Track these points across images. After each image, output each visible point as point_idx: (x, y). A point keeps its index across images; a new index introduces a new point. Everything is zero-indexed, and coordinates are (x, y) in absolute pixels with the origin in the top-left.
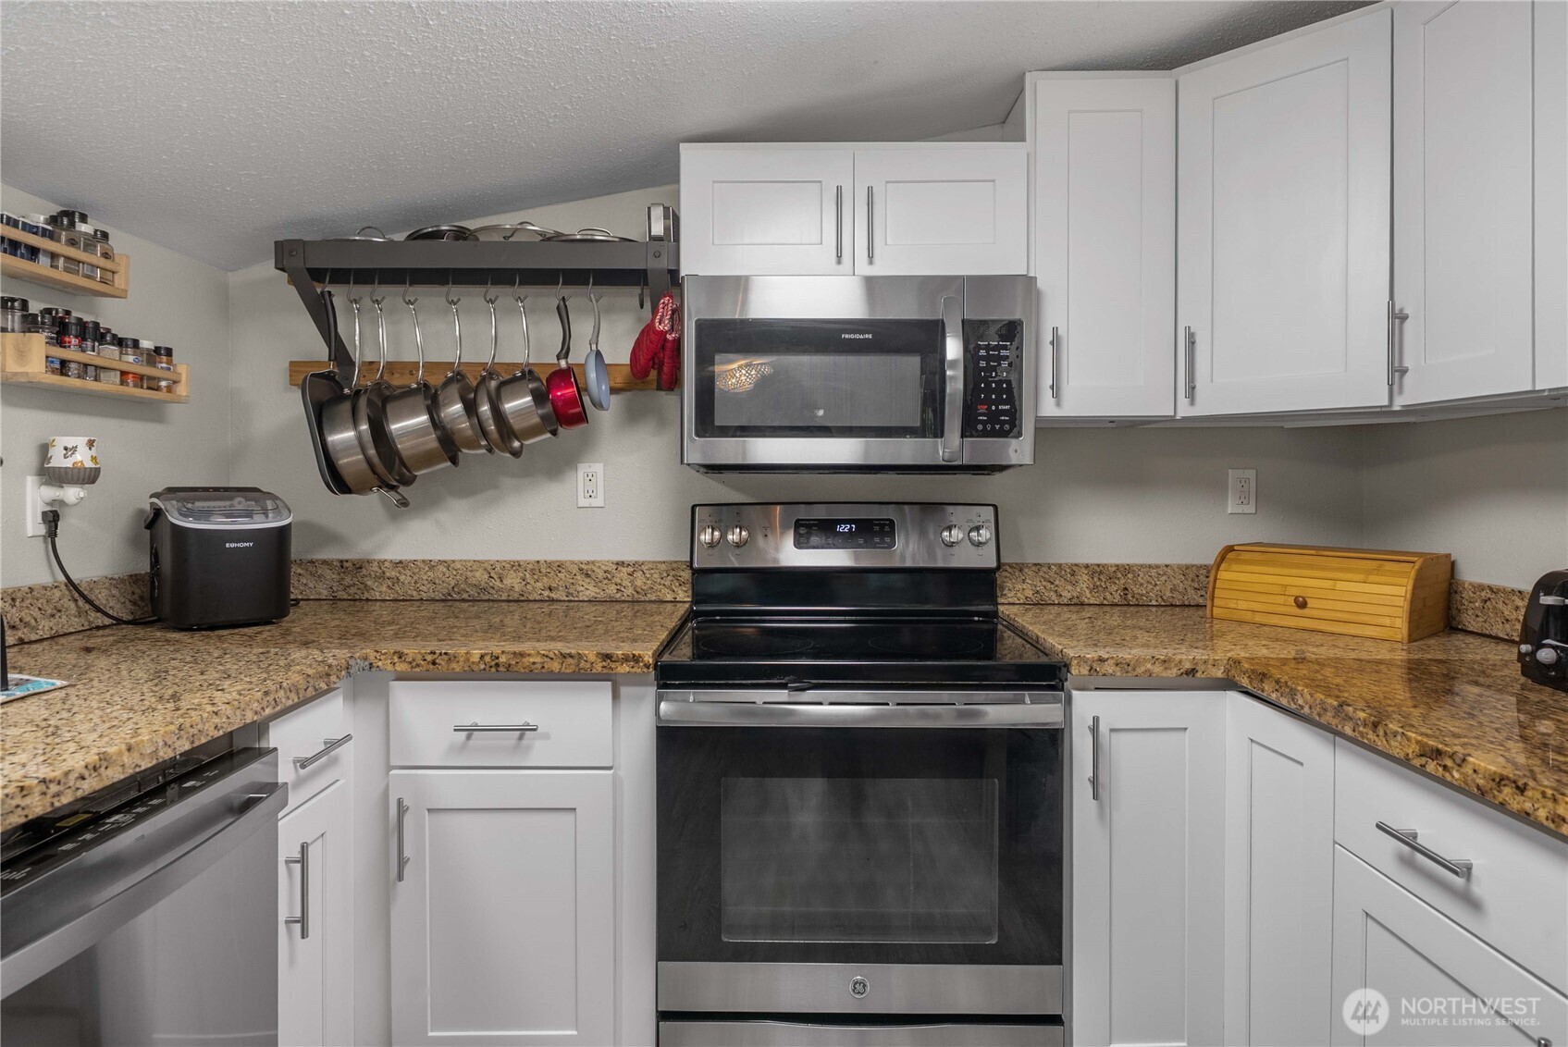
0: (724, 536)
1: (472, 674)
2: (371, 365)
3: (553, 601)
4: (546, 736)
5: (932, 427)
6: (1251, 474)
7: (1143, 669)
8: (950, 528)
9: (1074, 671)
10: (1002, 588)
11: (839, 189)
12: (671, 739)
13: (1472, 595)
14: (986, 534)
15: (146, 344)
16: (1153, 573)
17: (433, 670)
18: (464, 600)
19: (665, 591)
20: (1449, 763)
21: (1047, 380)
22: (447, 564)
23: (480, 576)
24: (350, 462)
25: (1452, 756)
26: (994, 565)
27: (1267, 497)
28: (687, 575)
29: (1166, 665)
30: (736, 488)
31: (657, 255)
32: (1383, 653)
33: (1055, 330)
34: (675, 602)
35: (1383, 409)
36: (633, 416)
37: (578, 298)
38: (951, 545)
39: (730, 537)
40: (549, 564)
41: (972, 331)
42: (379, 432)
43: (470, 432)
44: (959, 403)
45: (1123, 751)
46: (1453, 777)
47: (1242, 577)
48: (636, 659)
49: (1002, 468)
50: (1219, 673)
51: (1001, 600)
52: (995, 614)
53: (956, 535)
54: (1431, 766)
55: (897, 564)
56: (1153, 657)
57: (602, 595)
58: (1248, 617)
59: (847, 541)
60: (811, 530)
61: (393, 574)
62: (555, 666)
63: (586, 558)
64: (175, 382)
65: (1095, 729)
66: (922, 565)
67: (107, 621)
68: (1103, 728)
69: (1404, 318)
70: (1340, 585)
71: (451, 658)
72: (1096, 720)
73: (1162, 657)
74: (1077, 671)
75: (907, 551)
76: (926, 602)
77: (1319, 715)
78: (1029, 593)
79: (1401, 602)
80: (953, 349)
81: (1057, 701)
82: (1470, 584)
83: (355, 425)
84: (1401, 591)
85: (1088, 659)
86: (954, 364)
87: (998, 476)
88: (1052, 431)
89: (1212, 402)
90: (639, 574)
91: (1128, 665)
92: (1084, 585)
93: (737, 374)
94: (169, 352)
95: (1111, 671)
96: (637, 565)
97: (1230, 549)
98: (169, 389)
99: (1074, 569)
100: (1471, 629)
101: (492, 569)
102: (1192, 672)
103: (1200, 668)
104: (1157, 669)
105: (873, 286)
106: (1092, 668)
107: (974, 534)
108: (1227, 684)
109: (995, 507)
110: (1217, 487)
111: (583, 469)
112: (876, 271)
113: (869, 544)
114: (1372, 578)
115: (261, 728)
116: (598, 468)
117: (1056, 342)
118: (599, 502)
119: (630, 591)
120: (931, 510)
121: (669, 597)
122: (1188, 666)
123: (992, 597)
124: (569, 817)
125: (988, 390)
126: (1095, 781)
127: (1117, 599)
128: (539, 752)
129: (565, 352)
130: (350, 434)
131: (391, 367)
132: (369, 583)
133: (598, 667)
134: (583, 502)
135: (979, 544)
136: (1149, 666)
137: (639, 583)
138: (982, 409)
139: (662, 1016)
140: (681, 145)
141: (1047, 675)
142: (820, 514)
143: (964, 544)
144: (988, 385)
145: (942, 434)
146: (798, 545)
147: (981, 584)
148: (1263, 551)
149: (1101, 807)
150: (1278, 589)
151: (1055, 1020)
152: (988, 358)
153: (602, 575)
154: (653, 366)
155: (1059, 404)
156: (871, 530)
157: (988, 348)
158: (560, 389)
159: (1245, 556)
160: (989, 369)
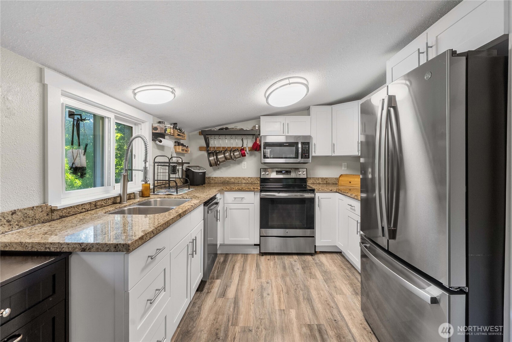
0: (265, 173)
1: (236, 191)
2: (214, 148)
4: (245, 199)
6: (346, 164)
7: (325, 190)
8: (299, 172)
9: (316, 190)
10: (308, 181)
11: (283, 123)
12: (262, 200)
14: (305, 173)
16: (331, 179)
18: (225, 183)
19: (256, 182)
21: (313, 150)
22: (223, 178)
24: (213, 162)
26: (306, 177)
28: (259, 179)
30: (267, 166)
31: (257, 132)
32: (358, 188)
33: (314, 143)
34: (257, 183)
36: (251, 155)
37: (244, 137)
38: (300, 174)
39: (266, 173)
40: (238, 178)
41: (303, 143)
42: (217, 158)
43: (229, 158)
44: (301, 154)
45: (322, 201)
47: (343, 179)
48: (258, 189)
49: (307, 163)
50: (335, 190)
51: (307, 183)
52: (306, 185)
53: (300, 173)
55: (292, 177)
57: (246, 182)
58: (343, 185)
59: (284, 174)
60: (278, 172)
62: (247, 190)
63: (244, 177)
64: (188, 151)
65: (318, 198)
66: (295, 177)
68: (320, 198)
70: (355, 180)
71: (233, 188)
72: (319, 197)
75: (293, 175)
76: (296, 183)
78: (312, 182)
80: (300, 146)
81: (314, 194)
83: (214, 156)
86: (300, 148)
87: (307, 164)
88: (313, 157)
89: (337, 154)
90: (252, 179)
91: (323, 189)
92: (320, 181)
93: (268, 151)
95: (321, 190)
96: (252, 178)
97: (342, 175)
99: (318, 179)
101: (229, 178)
102: (331, 190)
103: (333, 190)
104: (327, 190)
105: (287, 137)
106: (318, 190)
107: (303, 173)
108: (336, 192)
109: (306, 169)
111: (243, 163)
112: (289, 135)
113: (287, 174)
115: (216, 195)
116: (246, 163)
117: (315, 145)
118: (245, 168)
119: (251, 182)
120: (297, 169)
121: (256, 183)
123: (306, 183)
124: (248, 210)
125: (305, 152)
126: (318, 205)
127: (325, 183)
128: (244, 201)
129: (243, 146)
130: (213, 158)
131: (218, 148)
132: (211, 180)
133: (253, 190)
134: (243, 168)
135: (304, 174)
137: (252, 180)
138: (304, 155)
139: (261, 236)
140: (261, 117)
141: (313, 191)
142: (279, 170)
143: (302, 174)
144: (305, 151)
145: (298, 158)
146: (277, 174)
147: (304, 180)
148: (346, 175)
149: (319, 208)
150: (347, 181)
151: (313, 237)
152: (305, 147)
153: (246, 179)
154: (256, 148)
155: (315, 154)
156: (288, 172)
157: (305, 146)
158: (242, 151)
159: (343, 176)
160: (305, 149)
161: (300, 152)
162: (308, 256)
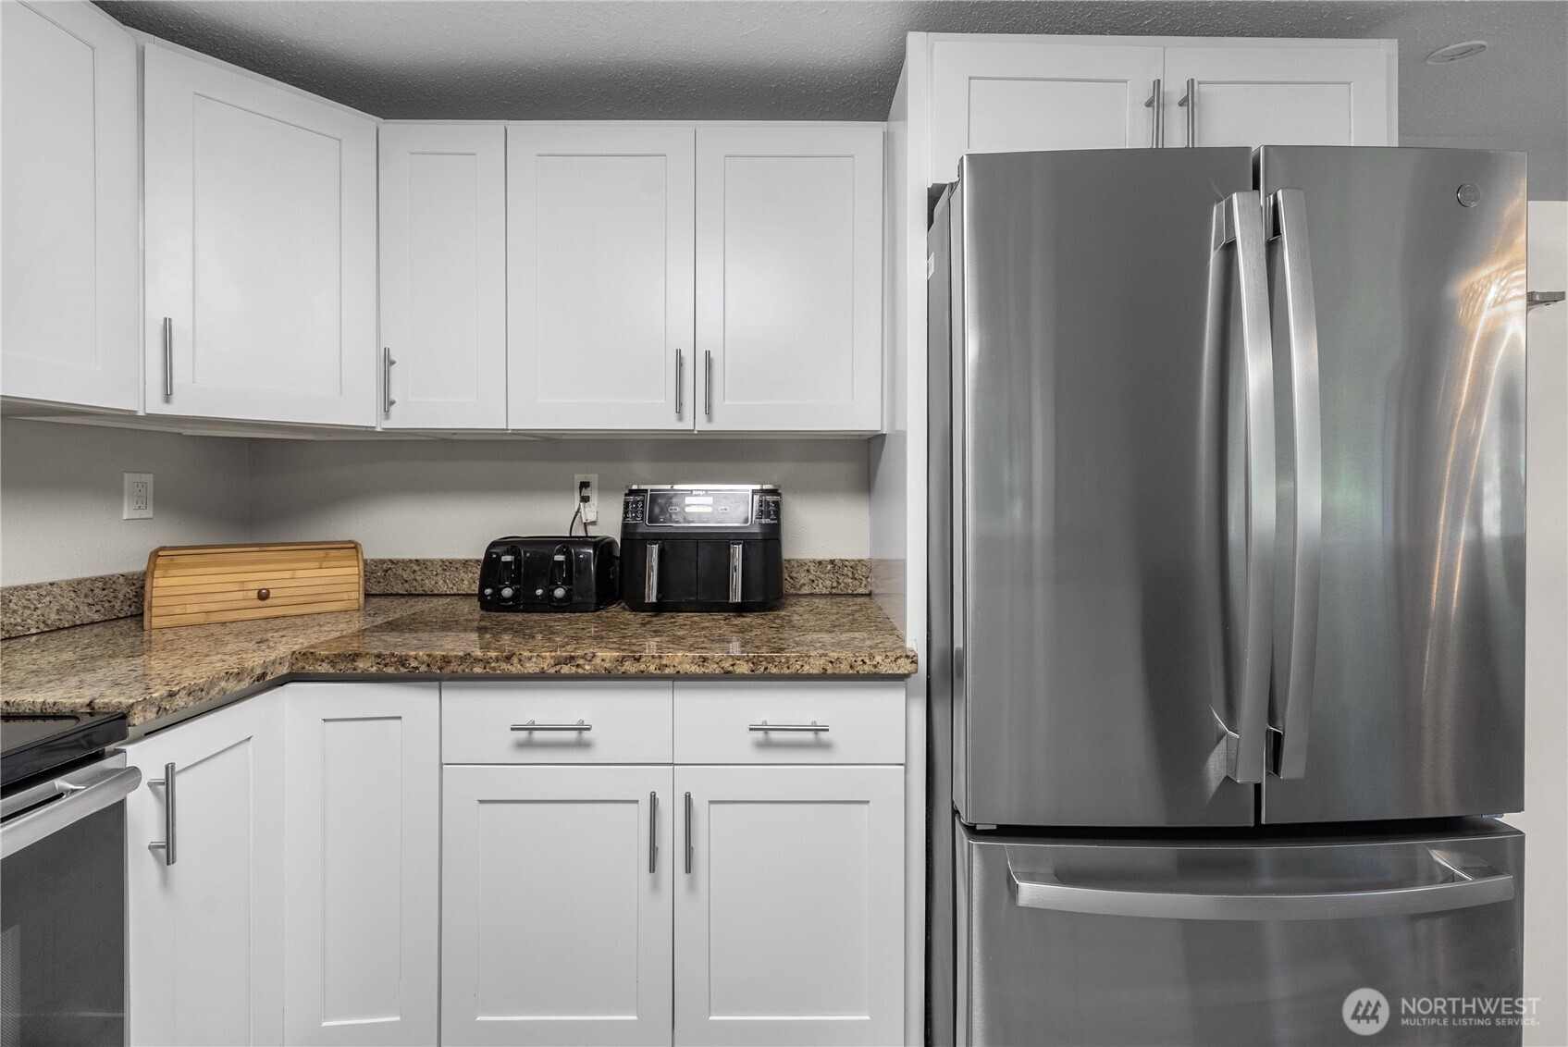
6: (148, 478)
7: (217, 689)
9: (133, 720)
13: (374, 568)
16: (32, 594)
20: (581, 662)
25: (584, 657)
27: (166, 501)
29: (240, 677)
35: (369, 429)
46: (585, 669)
47: (185, 581)
50: (284, 670)
54: (565, 669)
56: (227, 673)
58: (201, 619)
65: (169, 781)
69: (393, 363)
70: (299, 574)
72: (171, 767)
73: (236, 670)
74: (141, 719)
79: (355, 579)
82: (372, 560)
84: (355, 570)
85: (156, 699)
91: (202, 690)
95: (182, 704)
97: (156, 554)
103: (269, 669)
104: (231, 684)
106: (160, 708)
110: (110, 491)
114: (324, 564)
122: (259, 671)
136: (223, 684)
150: (232, 587)
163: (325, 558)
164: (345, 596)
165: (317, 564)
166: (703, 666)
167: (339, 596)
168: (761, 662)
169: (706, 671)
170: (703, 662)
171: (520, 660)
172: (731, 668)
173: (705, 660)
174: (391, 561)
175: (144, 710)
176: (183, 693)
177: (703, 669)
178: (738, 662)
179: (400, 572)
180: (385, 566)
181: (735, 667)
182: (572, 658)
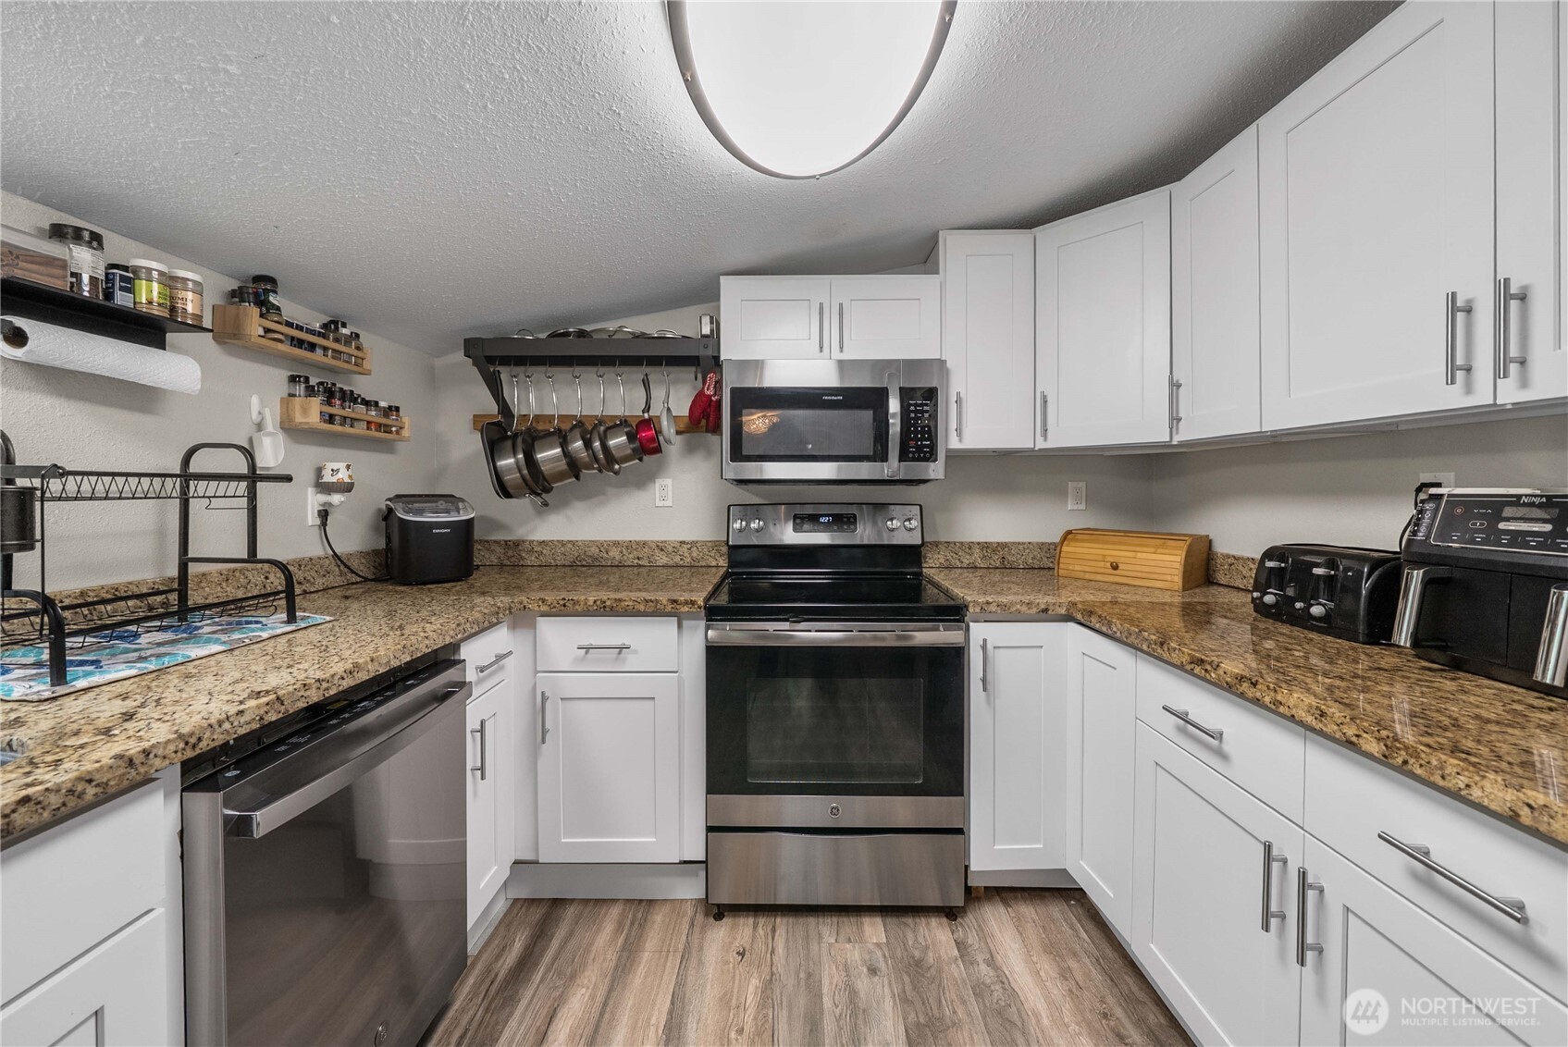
0: (748, 524)
1: (587, 613)
3: (640, 566)
4: (636, 652)
5: (881, 455)
6: (1082, 485)
7: (1015, 609)
8: (892, 520)
9: (971, 610)
10: (925, 558)
11: (821, 305)
12: (715, 654)
13: (1222, 561)
14: (915, 523)
15: (383, 404)
16: (1021, 547)
17: (564, 610)
18: (584, 566)
19: (711, 559)
20: (1209, 668)
21: (953, 425)
22: (573, 543)
23: (594, 550)
24: (511, 478)
25: (1211, 663)
26: (920, 542)
27: (1092, 500)
28: (725, 549)
29: (1030, 606)
30: (757, 495)
31: (706, 347)
32: (1167, 599)
33: (958, 394)
34: (717, 566)
35: (1166, 444)
36: (690, 449)
37: (655, 374)
38: (893, 530)
39: (752, 525)
40: (637, 543)
41: (906, 394)
42: (530, 460)
43: (587, 459)
44: (898, 441)
45: (1002, 661)
46: (1211, 676)
47: (1078, 550)
48: (693, 603)
49: (925, 481)
50: (1063, 611)
51: (924, 565)
52: (921, 574)
53: (896, 523)
54: (1198, 670)
55: (859, 542)
56: (1021, 601)
57: (671, 563)
58: (1081, 575)
59: (827, 528)
60: (803, 521)
61: (539, 549)
62: (642, 608)
63: (661, 539)
64: (401, 428)
65: (984, 647)
66: (874, 543)
67: (359, 579)
68: (990, 646)
69: (1179, 386)
70: (1139, 555)
71: (575, 603)
72: (985, 641)
73: (1027, 601)
74: (973, 610)
75: (864, 533)
76: (876, 565)
77: (1127, 638)
78: (942, 561)
79: (1178, 565)
80: (894, 405)
81: (960, 629)
82: (1221, 554)
83: (515, 454)
84: (1178, 559)
85: (980, 602)
86: (894, 415)
87: (922, 486)
88: (956, 457)
89: (1057, 440)
90: (694, 549)
91: (1005, 606)
92: (977, 555)
93: (757, 422)
94: (397, 409)
95: (994, 610)
96: (694, 543)
97: (1069, 532)
98: (397, 432)
99: (970, 546)
100: (1222, 582)
101: (601, 546)
102: (1045, 610)
103: (1051, 608)
104: (1024, 609)
105: (842, 365)
106: (982, 608)
107: (907, 523)
108: (1068, 618)
109: (921, 506)
110: (1061, 494)
111: (659, 483)
112: (845, 356)
113: (841, 530)
114: (1159, 551)
115: (455, 647)
116: (668, 482)
117: (959, 401)
118: (666, 504)
119: (689, 559)
120: (880, 508)
121: (714, 564)
122: (1043, 606)
123: (919, 564)
124: (651, 702)
125: (916, 432)
126: (984, 680)
127: (998, 564)
128: (632, 662)
129: (647, 409)
130: (511, 461)
132: (524, 555)
133: (669, 608)
134: (659, 503)
135: (911, 529)
136: (1019, 607)
137: (694, 554)
138: (912, 443)
139: (710, 829)
140: (721, 277)
141: (954, 613)
142: (810, 510)
143: (901, 530)
144: (916, 428)
145: (887, 461)
146: (795, 530)
147: (912, 554)
148: (1090, 533)
149: (988, 696)
150: (1100, 558)
151: (959, 831)
152: (916, 412)
153: (670, 549)
154: (704, 417)
155: (960, 441)
156: (842, 521)
157: (916, 405)
158: (644, 432)
159: (1079, 537)
160: (917, 418)
161: (894, 435)
162: (934, 921)
163: (1163, 546)
164: (1169, 578)
165: (1152, 550)
166: (1321, 721)
167: (1161, 577)
168: (1399, 749)
169: (1324, 729)
170: (1321, 716)
171: (1168, 649)
172: (1354, 739)
173: (1323, 714)
174: (1234, 557)
175: (974, 606)
176: (994, 604)
177: (1320, 725)
178: (1365, 735)
179: (1240, 568)
180: (1229, 560)
181: (1361, 741)
182: (1202, 661)
